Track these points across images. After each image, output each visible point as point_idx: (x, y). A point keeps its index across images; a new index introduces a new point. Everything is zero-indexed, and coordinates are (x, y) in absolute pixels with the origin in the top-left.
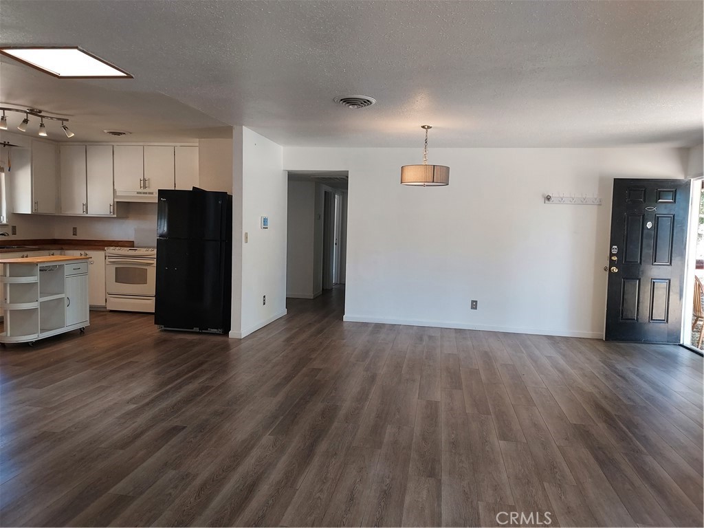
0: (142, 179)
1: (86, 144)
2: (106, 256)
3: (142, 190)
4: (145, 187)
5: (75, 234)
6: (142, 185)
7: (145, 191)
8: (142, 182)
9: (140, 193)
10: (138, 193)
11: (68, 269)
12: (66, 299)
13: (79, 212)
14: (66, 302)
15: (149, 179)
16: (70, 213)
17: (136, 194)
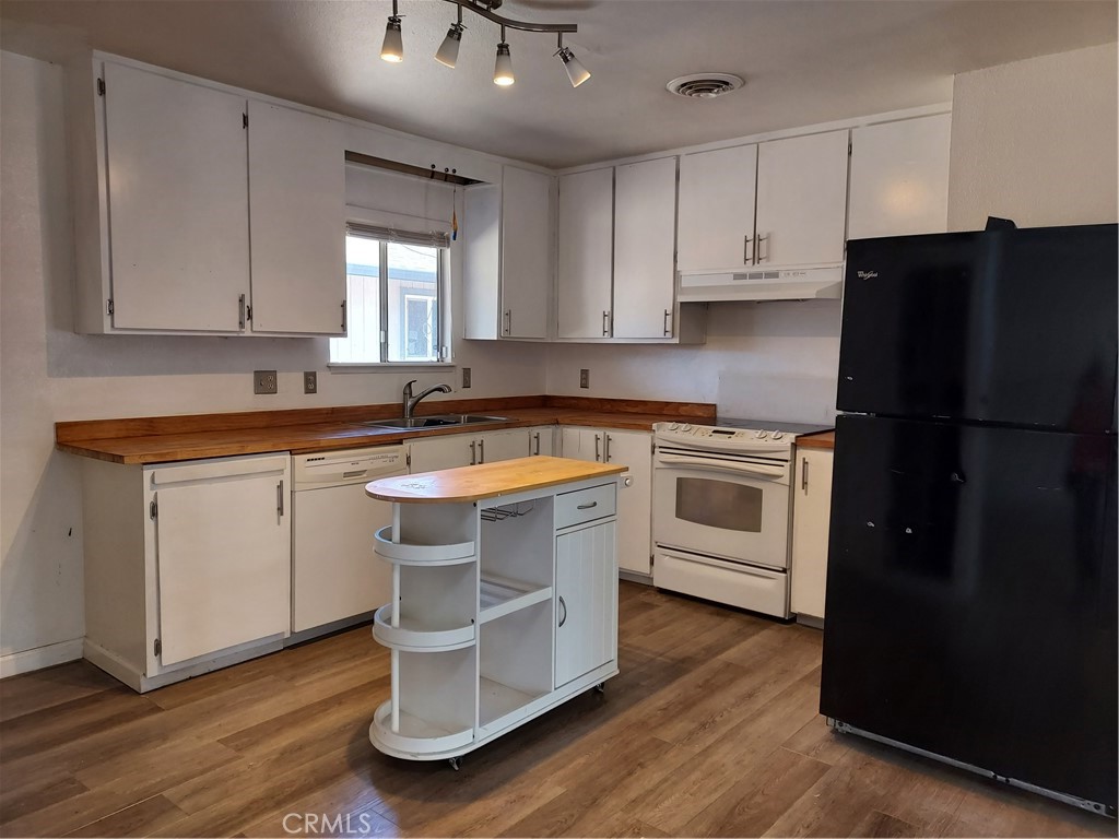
0: (750, 237)
1: (614, 163)
2: (653, 447)
3: (749, 268)
4: (756, 259)
5: (584, 386)
6: (750, 255)
7: (758, 268)
8: (750, 244)
9: (742, 276)
10: (738, 276)
11: (564, 510)
12: (555, 604)
13: (594, 332)
14: (556, 613)
15: (768, 238)
16: (576, 336)
17: (730, 281)
